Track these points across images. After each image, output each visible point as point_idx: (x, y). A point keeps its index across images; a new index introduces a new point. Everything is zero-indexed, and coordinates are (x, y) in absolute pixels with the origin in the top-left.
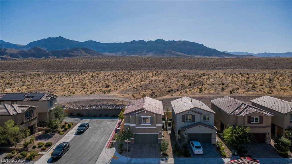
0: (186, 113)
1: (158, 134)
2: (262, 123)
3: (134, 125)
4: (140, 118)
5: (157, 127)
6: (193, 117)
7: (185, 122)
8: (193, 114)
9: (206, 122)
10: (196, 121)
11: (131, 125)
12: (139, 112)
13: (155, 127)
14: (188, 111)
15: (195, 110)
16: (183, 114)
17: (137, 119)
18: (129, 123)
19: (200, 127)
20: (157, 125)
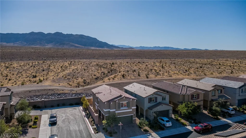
0: (152, 96)
1: (132, 115)
2: (199, 98)
3: (115, 110)
4: (119, 103)
5: (133, 109)
6: (156, 98)
7: (150, 103)
8: (156, 97)
9: (164, 102)
10: (157, 101)
11: (111, 111)
12: (119, 98)
13: (131, 110)
14: (152, 95)
15: (157, 93)
16: (149, 97)
17: (117, 105)
18: (110, 108)
19: (162, 106)
20: (133, 108)
